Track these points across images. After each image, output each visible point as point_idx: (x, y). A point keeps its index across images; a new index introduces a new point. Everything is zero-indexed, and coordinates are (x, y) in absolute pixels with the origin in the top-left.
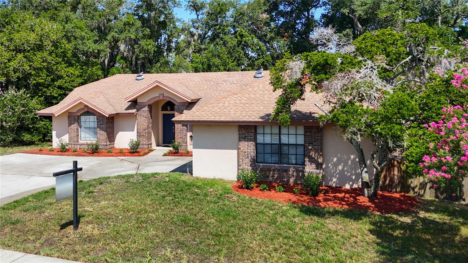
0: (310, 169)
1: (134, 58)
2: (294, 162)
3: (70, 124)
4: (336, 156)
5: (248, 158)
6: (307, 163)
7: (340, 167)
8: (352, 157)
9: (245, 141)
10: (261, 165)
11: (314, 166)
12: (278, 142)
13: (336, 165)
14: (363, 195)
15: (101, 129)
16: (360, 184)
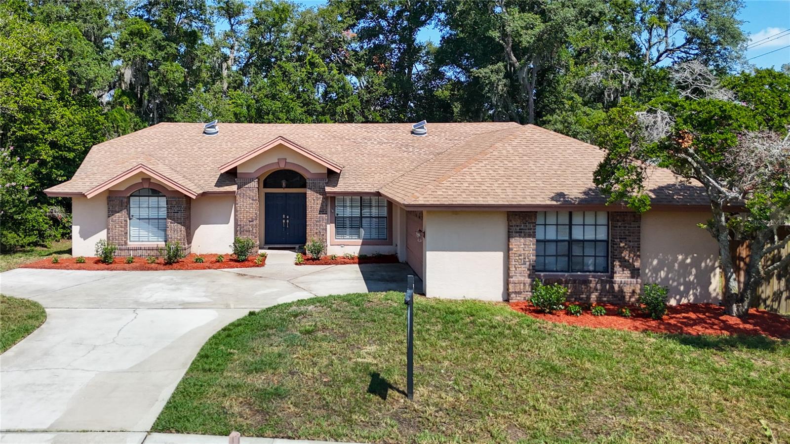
0: (621, 277)
1: (146, 94)
2: (591, 268)
3: (111, 212)
4: (656, 257)
5: (525, 263)
6: (618, 269)
7: (663, 274)
8: (680, 257)
9: (520, 236)
10: (542, 274)
11: (627, 273)
12: (567, 238)
13: (656, 270)
14: (730, 314)
15: (175, 220)
16: (692, 298)
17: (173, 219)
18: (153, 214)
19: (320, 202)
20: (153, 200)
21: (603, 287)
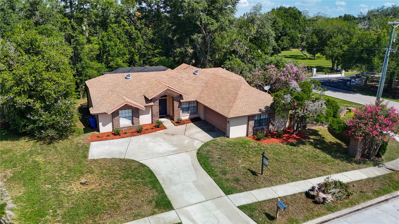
2: (265, 125)
3: (114, 117)
4: (277, 121)
5: (252, 127)
6: (270, 125)
8: (281, 120)
9: (251, 121)
11: (272, 126)
13: (277, 124)
16: (283, 128)
17: (135, 117)
18: (127, 115)
19: (178, 104)
20: (127, 111)
21: (267, 129)
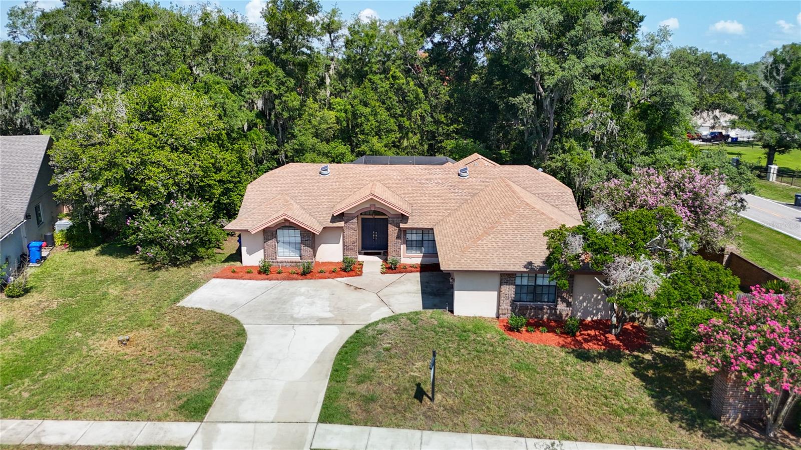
0: (561, 307)
2: (546, 300)
3: (266, 240)
4: (582, 295)
5: (508, 299)
6: (559, 302)
7: (585, 304)
8: (595, 295)
9: (506, 285)
10: (518, 303)
11: (565, 304)
12: (533, 284)
13: (581, 302)
15: (306, 245)
16: (599, 317)
18: (292, 240)
19: (397, 232)
20: (292, 232)
21: (551, 312)
